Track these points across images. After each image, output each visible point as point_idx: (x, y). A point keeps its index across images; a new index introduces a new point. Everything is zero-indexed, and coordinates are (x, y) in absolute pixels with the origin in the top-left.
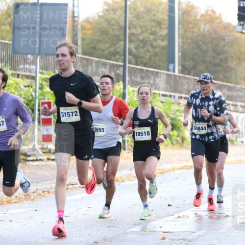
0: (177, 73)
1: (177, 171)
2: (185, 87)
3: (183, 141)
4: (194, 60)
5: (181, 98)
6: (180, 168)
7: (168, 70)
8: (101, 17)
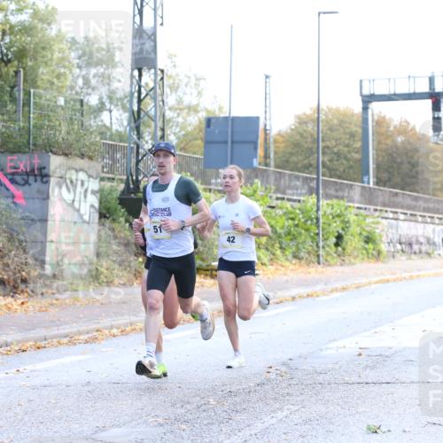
0: (371, 185)
1: (373, 285)
2: (380, 199)
3: (379, 255)
4: (389, 173)
5: (376, 210)
6: (376, 283)
7: (363, 182)
8: (292, 130)
